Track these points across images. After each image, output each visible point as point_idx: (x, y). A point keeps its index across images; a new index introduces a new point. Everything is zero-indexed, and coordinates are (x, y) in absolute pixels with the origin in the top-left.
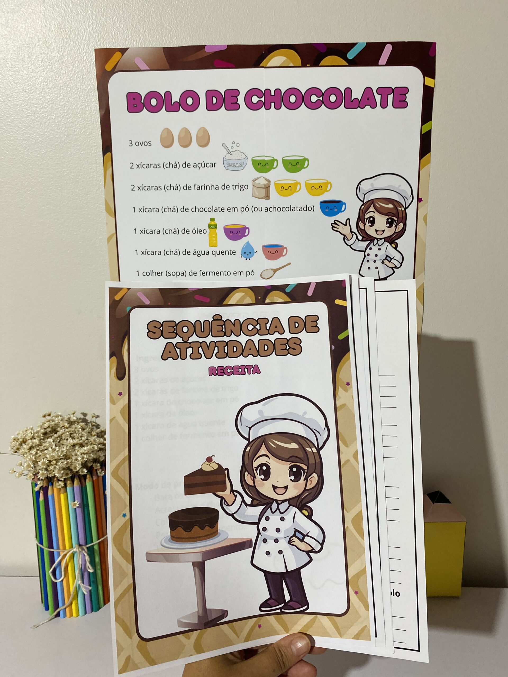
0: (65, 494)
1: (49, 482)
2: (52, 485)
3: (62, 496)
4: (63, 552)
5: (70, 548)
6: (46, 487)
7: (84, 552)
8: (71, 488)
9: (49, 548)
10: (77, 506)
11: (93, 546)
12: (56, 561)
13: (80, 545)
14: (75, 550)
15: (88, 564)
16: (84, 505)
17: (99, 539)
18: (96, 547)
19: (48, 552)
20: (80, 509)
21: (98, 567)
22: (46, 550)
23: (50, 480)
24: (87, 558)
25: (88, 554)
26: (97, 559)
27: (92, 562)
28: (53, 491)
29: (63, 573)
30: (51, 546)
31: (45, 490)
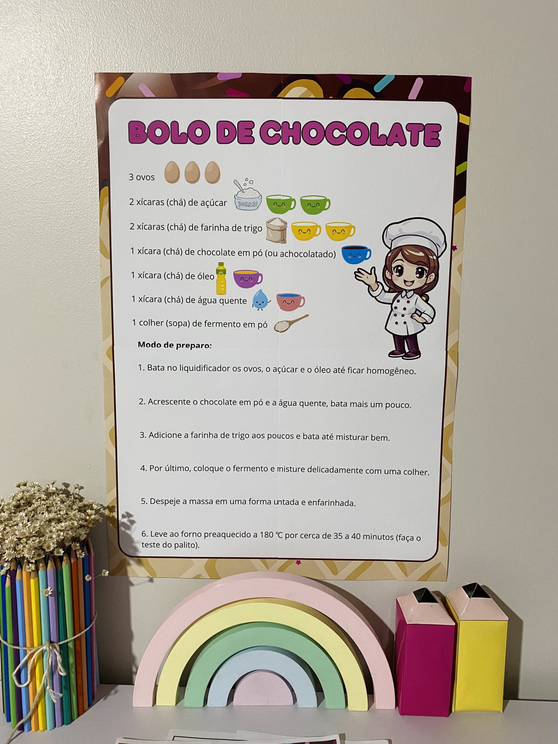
0: (36, 578)
1: (18, 565)
2: (22, 568)
3: (32, 581)
4: (31, 650)
5: (38, 645)
6: (13, 570)
7: (55, 650)
8: (44, 572)
9: (14, 645)
10: (50, 593)
11: (67, 643)
12: (22, 660)
13: (51, 642)
14: (44, 648)
15: (60, 666)
16: (58, 593)
17: (74, 635)
18: (71, 645)
19: (12, 649)
20: (53, 598)
21: (73, 670)
22: (11, 647)
23: (19, 562)
24: (59, 658)
25: (60, 654)
26: (72, 660)
27: (66, 664)
28: (22, 575)
29: (29, 676)
30: (16, 642)
31: (12, 574)
